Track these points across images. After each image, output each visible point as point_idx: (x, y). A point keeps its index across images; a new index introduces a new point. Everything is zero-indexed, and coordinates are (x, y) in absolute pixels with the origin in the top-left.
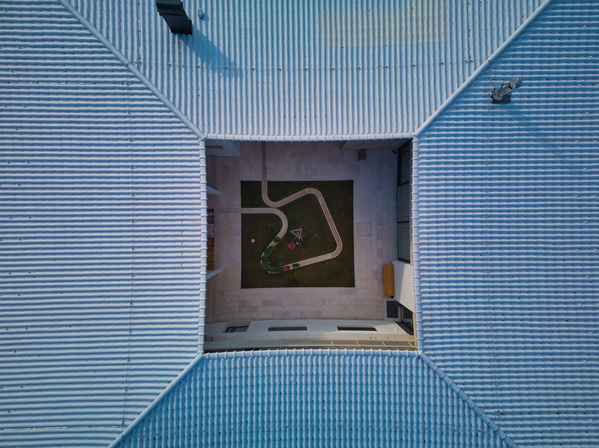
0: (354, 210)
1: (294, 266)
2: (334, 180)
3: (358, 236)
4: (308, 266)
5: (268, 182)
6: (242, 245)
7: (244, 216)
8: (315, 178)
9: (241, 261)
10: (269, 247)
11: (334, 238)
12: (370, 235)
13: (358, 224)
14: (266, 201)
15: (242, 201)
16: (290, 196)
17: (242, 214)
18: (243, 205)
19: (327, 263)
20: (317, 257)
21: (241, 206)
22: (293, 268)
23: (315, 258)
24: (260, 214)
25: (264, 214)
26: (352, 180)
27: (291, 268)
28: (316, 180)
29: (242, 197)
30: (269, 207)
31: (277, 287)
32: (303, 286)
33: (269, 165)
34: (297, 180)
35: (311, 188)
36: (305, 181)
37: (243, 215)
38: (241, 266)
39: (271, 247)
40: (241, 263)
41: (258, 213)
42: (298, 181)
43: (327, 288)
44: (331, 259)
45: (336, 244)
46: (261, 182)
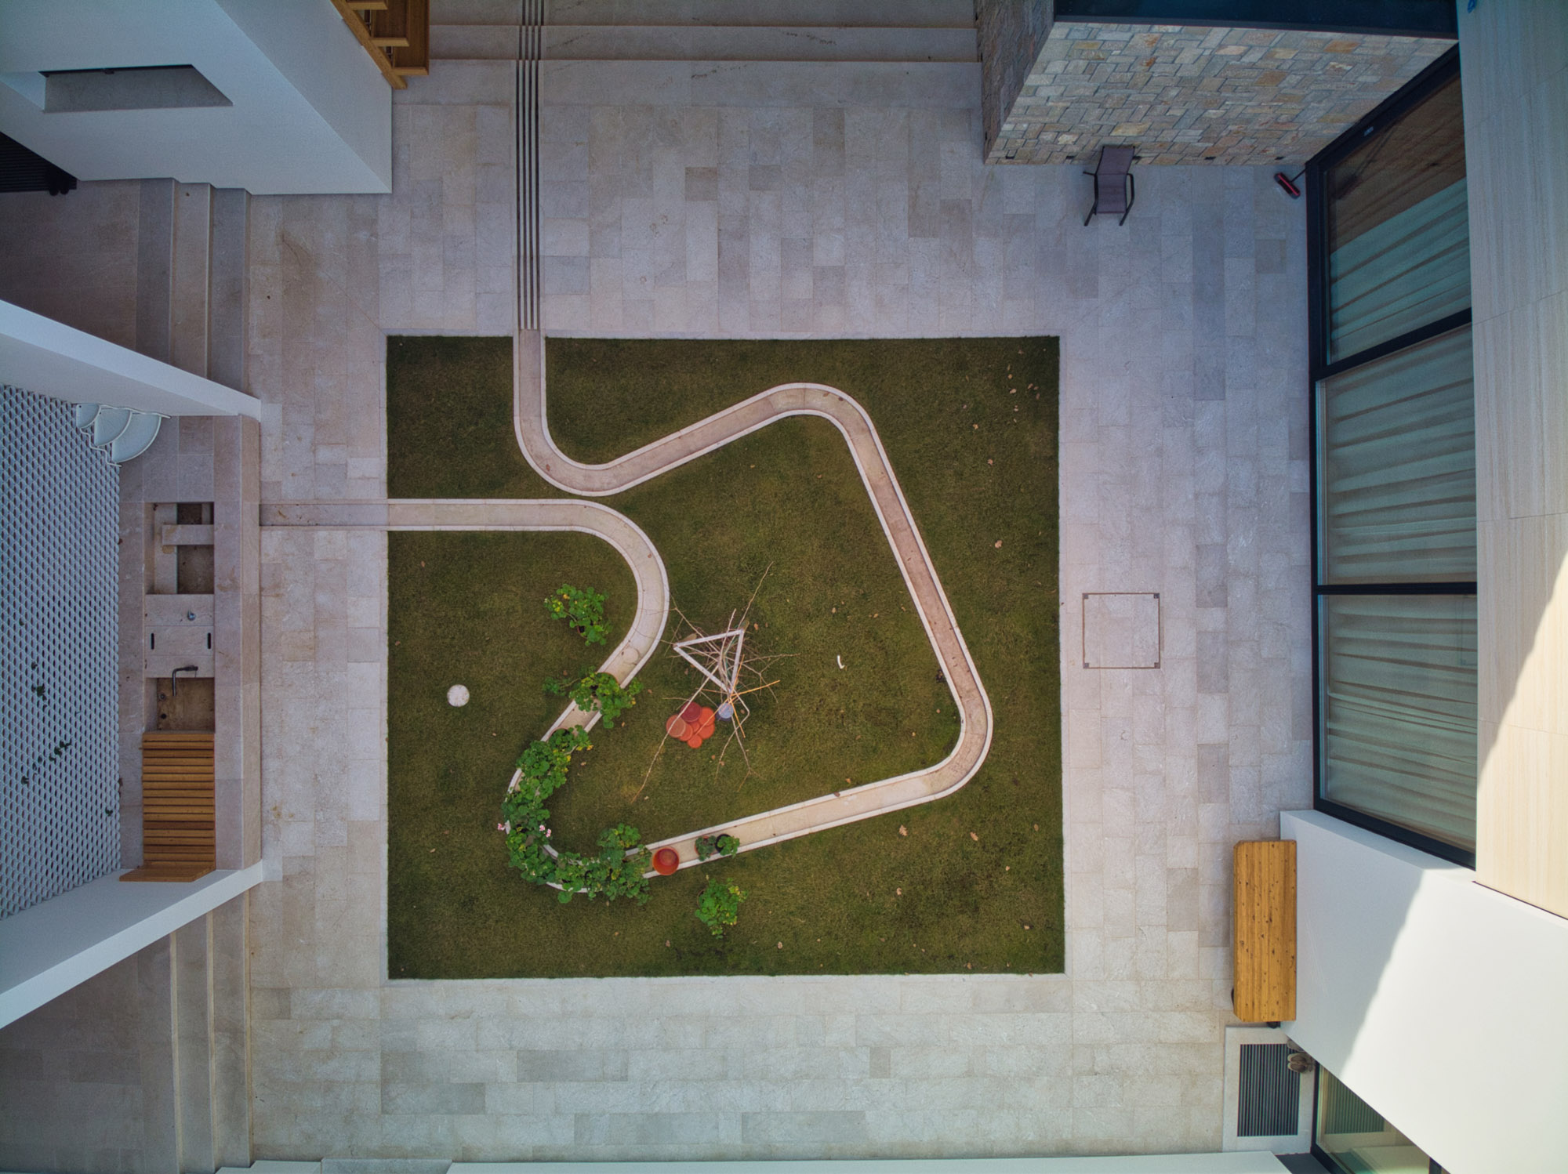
0: (1062, 512)
1: (703, 846)
2: (949, 335)
3: (1086, 666)
4: (787, 846)
5: (549, 341)
6: (390, 722)
7: (400, 545)
8: (830, 326)
9: (385, 817)
10: (555, 733)
11: (941, 679)
12: (1157, 666)
13: (1085, 596)
14: (536, 457)
15: (391, 457)
16: (684, 431)
17: (390, 533)
18: (400, 483)
19: (903, 831)
20: (842, 793)
21: (385, 487)
22: (697, 862)
23: (832, 796)
24: (501, 537)
25: (524, 535)
26: (1053, 334)
27: (689, 860)
28: (838, 337)
29: (391, 431)
30: (559, 494)
31: (601, 976)
32: (759, 971)
33: (554, 242)
34: (726, 336)
35: (809, 385)
36: (776, 341)
37: (397, 541)
38: (385, 848)
39: (567, 732)
40: (385, 825)
41: (491, 528)
42: (731, 342)
43: (898, 978)
44: (929, 806)
45: (956, 713)
46: (506, 343)
